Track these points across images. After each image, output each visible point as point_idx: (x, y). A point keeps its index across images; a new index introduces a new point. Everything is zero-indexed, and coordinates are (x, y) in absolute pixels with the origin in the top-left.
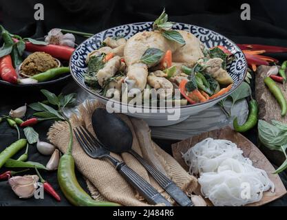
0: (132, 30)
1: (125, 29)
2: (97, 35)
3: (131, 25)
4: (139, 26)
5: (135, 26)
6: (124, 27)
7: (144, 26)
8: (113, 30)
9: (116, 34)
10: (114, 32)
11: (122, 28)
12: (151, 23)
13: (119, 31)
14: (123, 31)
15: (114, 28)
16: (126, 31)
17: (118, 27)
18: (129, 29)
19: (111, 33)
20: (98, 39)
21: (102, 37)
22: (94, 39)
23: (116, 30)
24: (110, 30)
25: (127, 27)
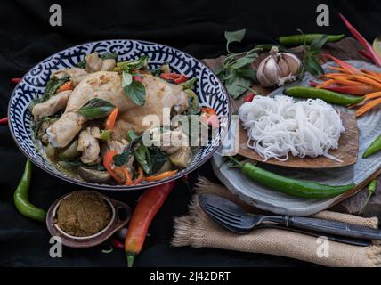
0: (134, 49)
1: (125, 46)
2: (84, 46)
3: (135, 42)
4: (146, 46)
5: (140, 45)
6: (125, 43)
7: (151, 47)
8: (109, 43)
9: (111, 49)
10: (109, 46)
11: (122, 43)
12: (161, 46)
13: (116, 46)
14: (122, 47)
15: (111, 41)
16: (125, 48)
17: (117, 41)
18: (131, 47)
19: (105, 46)
20: (83, 51)
21: (90, 49)
22: (78, 50)
23: (113, 44)
24: (104, 42)
25: (128, 44)
